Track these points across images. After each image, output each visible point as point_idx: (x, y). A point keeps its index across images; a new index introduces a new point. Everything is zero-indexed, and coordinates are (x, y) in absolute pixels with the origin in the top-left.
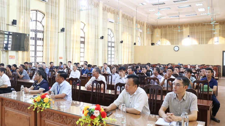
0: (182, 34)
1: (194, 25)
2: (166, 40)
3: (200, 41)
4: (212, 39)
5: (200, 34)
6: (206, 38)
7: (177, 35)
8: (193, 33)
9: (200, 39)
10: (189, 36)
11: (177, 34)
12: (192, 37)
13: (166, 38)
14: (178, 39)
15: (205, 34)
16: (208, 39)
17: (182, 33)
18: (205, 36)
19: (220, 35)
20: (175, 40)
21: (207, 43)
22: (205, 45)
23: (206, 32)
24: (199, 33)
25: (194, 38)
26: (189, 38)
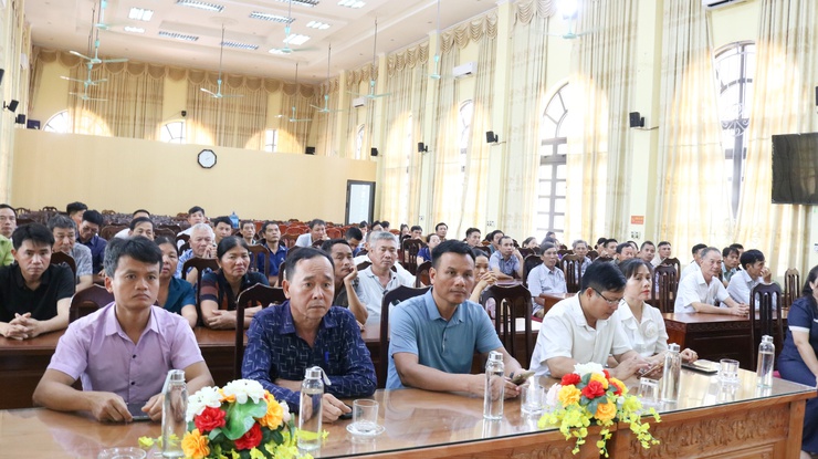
0: (159, 101)
1: (207, 76)
2: (93, 116)
3: (223, 136)
4: (257, 135)
5: (224, 114)
6: (241, 129)
7: (139, 104)
8: (201, 106)
9: (223, 131)
10: (184, 114)
11: (139, 99)
12: (195, 118)
13: (92, 106)
14: (143, 119)
15: (237, 115)
16: (247, 133)
17: (158, 98)
18: (236, 120)
19: (281, 124)
20: (132, 121)
21: (241, 145)
22: (234, 150)
23: (242, 107)
24: (219, 108)
25: (203, 124)
26: (183, 120)
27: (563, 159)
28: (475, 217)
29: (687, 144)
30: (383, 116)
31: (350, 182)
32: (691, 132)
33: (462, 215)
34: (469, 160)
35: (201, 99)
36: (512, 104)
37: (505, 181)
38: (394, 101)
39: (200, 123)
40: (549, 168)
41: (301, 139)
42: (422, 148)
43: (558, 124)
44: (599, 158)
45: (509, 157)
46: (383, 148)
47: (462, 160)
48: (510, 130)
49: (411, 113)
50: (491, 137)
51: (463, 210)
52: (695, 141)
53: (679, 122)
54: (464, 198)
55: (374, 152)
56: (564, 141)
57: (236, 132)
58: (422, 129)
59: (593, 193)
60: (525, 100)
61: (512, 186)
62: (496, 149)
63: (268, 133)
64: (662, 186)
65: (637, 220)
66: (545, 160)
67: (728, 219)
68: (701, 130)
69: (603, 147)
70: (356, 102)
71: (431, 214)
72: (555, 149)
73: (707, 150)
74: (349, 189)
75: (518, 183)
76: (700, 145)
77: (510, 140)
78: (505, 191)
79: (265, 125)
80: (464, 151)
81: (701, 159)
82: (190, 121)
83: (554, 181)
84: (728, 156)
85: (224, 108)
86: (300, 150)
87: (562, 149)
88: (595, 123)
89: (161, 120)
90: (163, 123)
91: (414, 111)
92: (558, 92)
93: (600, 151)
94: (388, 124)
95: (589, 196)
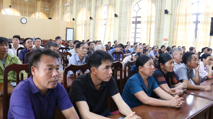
3: (23, 14)
4: (34, 14)
5: (23, 7)
6: (29, 12)
8: (16, 4)
9: (23, 12)
10: (10, 6)
12: (14, 8)
16: (31, 13)
18: (27, 9)
19: (41, 11)
23: (29, 5)
24: (22, 5)
25: (17, 10)
26: (10, 9)
27: (139, 22)
28: (109, 38)
29: (181, 19)
30: (76, 9)
31: (67, 28)
32: (183, 16)
33: (104, 38)
34: (107, 22)
35: (16, 2)
36: (122, 6)
37: (120, 28)
38: (80, 5)
39: (16, 10)
40: (134, 25)
41: (47, 15)
42: (91, 18)
43: (137, 12)
44: (152, 22)
45: (121, 21)
46: (76, 18)
47: (105, 22)
48: (121, 13)
49: (86, 8)
50: (116, 16)
51: (105, 37)
52: (184, 18)
53: (179, 13)
54: (105, 33)
55: (73, 19)
56: (140, 17)
57: (27, 13)
58: (90, 13)
59: (150, 32)
60: (127, 5)
61: (122, 30)
62: (117, 19)
63: (37, 13)
64: (173, 30)
65: (165, 40)
66: (133, 23)
67: (194, 40)
68: (186, 15)
69: (153, 19)
70: (66, 5)
71: (94, 37)
72: (136, 19)
73: (188, 21)
74: (66, 30)
75: (124, 29)
76: (186, 19)
77: (121, 17)
78: (120, 31)
79: (36, 11)
80: (105, 19)
81: (186, 23)
82: (13, 9)
83: (136, 28)
84: (194, 22)
85: (23, 5)
86: (47, 18)
87: (138, 20)
88: (151, 12)
89: (2, 8)
90: (3, 9)
91: (87, 8)
92: (137, 3)
93: (152, 20)
94: (78, 11)
95: (149, 33)
